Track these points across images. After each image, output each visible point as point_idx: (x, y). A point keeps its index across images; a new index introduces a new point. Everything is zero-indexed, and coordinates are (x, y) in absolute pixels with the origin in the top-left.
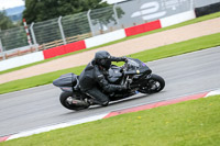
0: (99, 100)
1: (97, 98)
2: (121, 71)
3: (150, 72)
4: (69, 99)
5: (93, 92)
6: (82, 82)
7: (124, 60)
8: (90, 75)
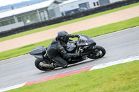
0: (61, 64)
1: (59, 62)
2: (76, 44)
3: (95, 44)
4: (41, 64)
5: (57, 59)
6: (49, 52)
7: (77, 36)
8: (54, 47)
